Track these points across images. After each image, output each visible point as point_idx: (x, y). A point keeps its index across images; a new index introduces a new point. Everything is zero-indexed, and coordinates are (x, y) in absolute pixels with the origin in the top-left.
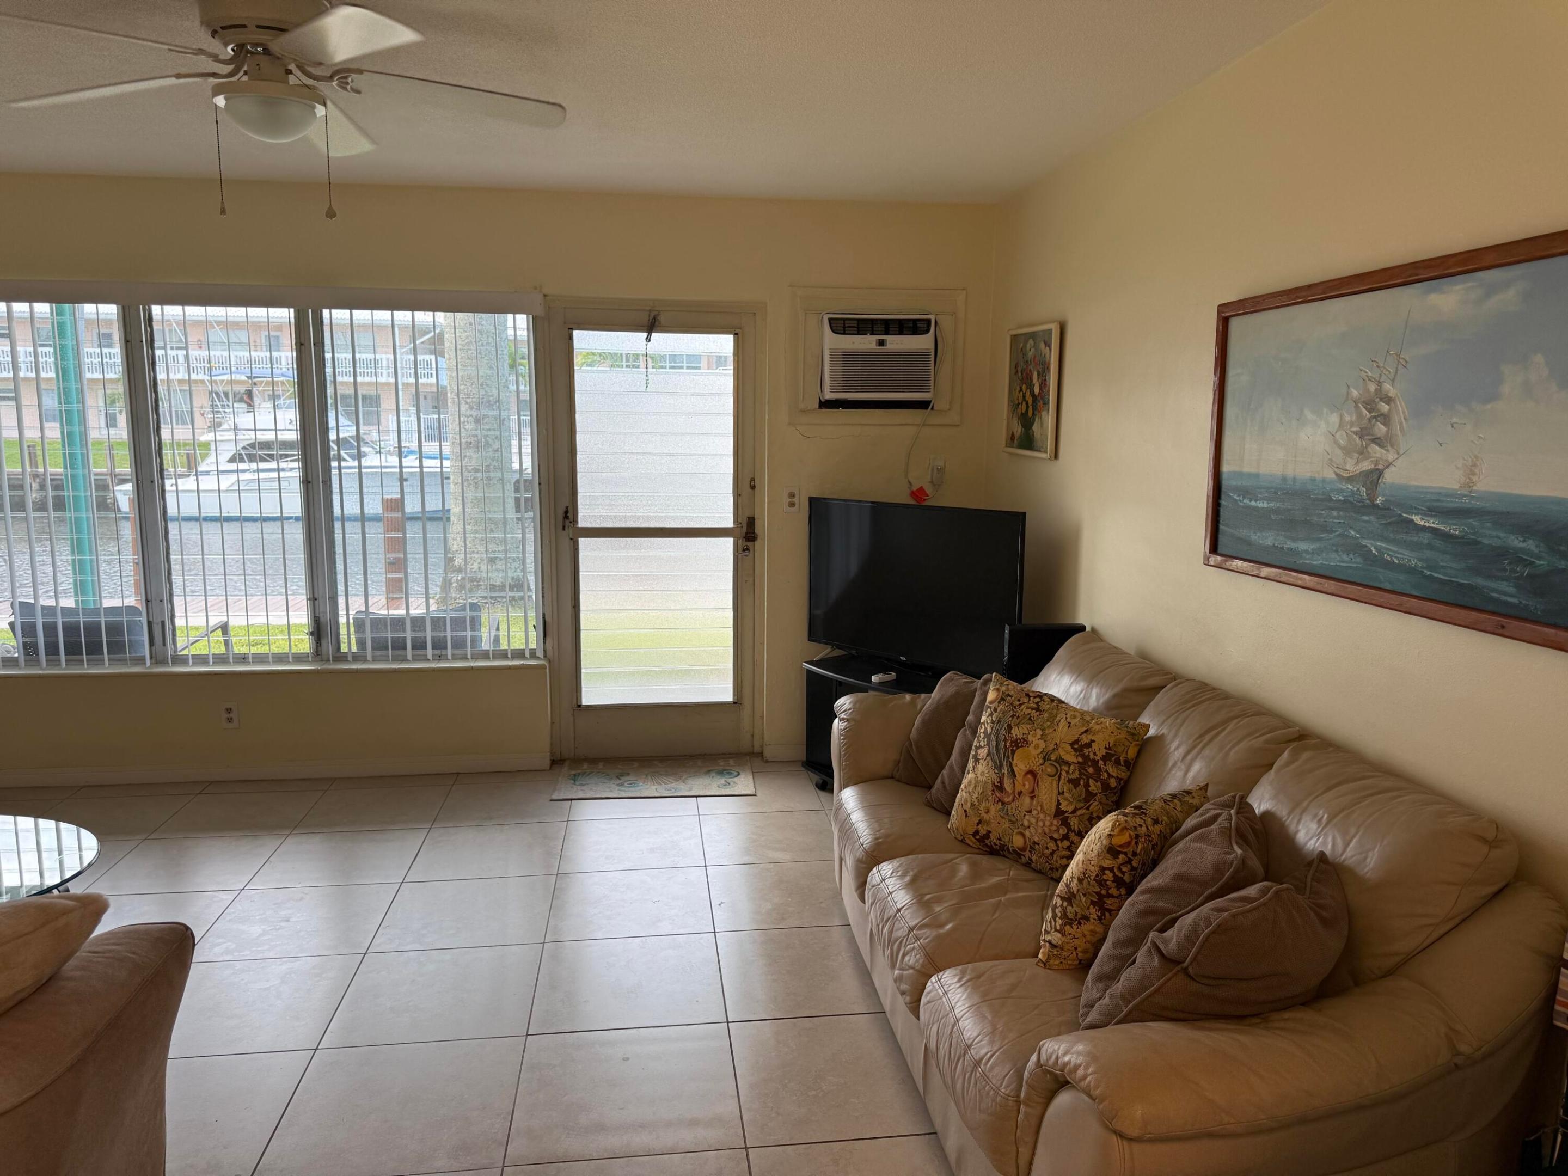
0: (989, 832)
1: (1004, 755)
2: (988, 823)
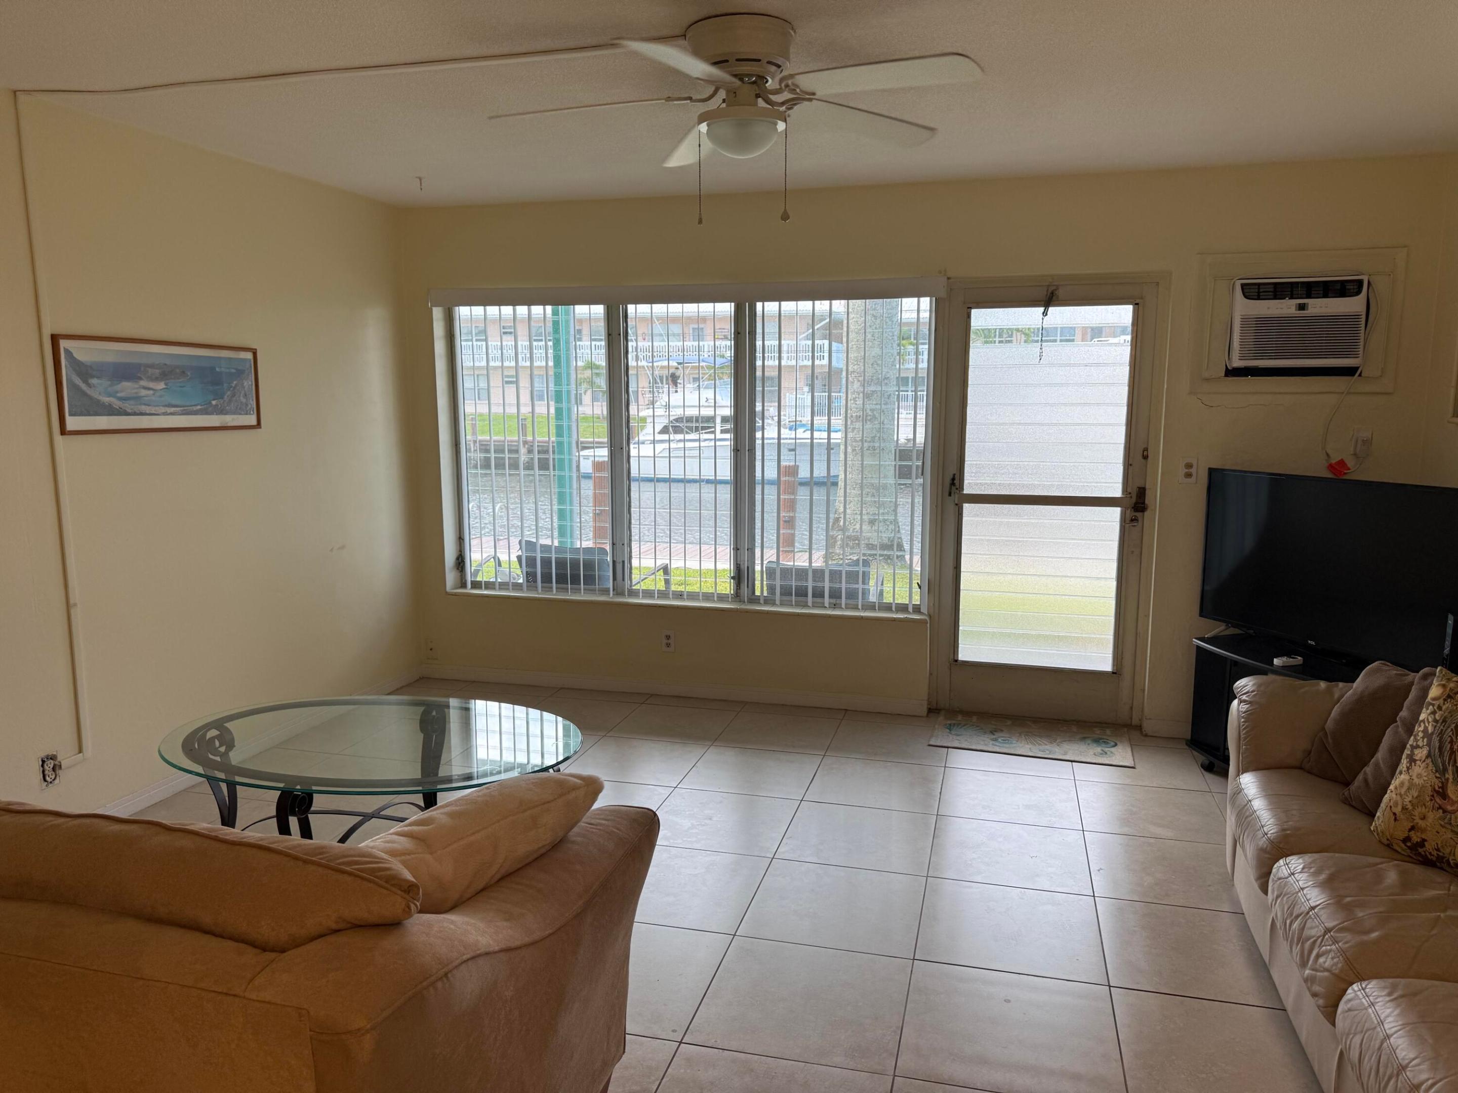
0: (1424, 840)
1: (1450, 760)
2: (1423, 831)
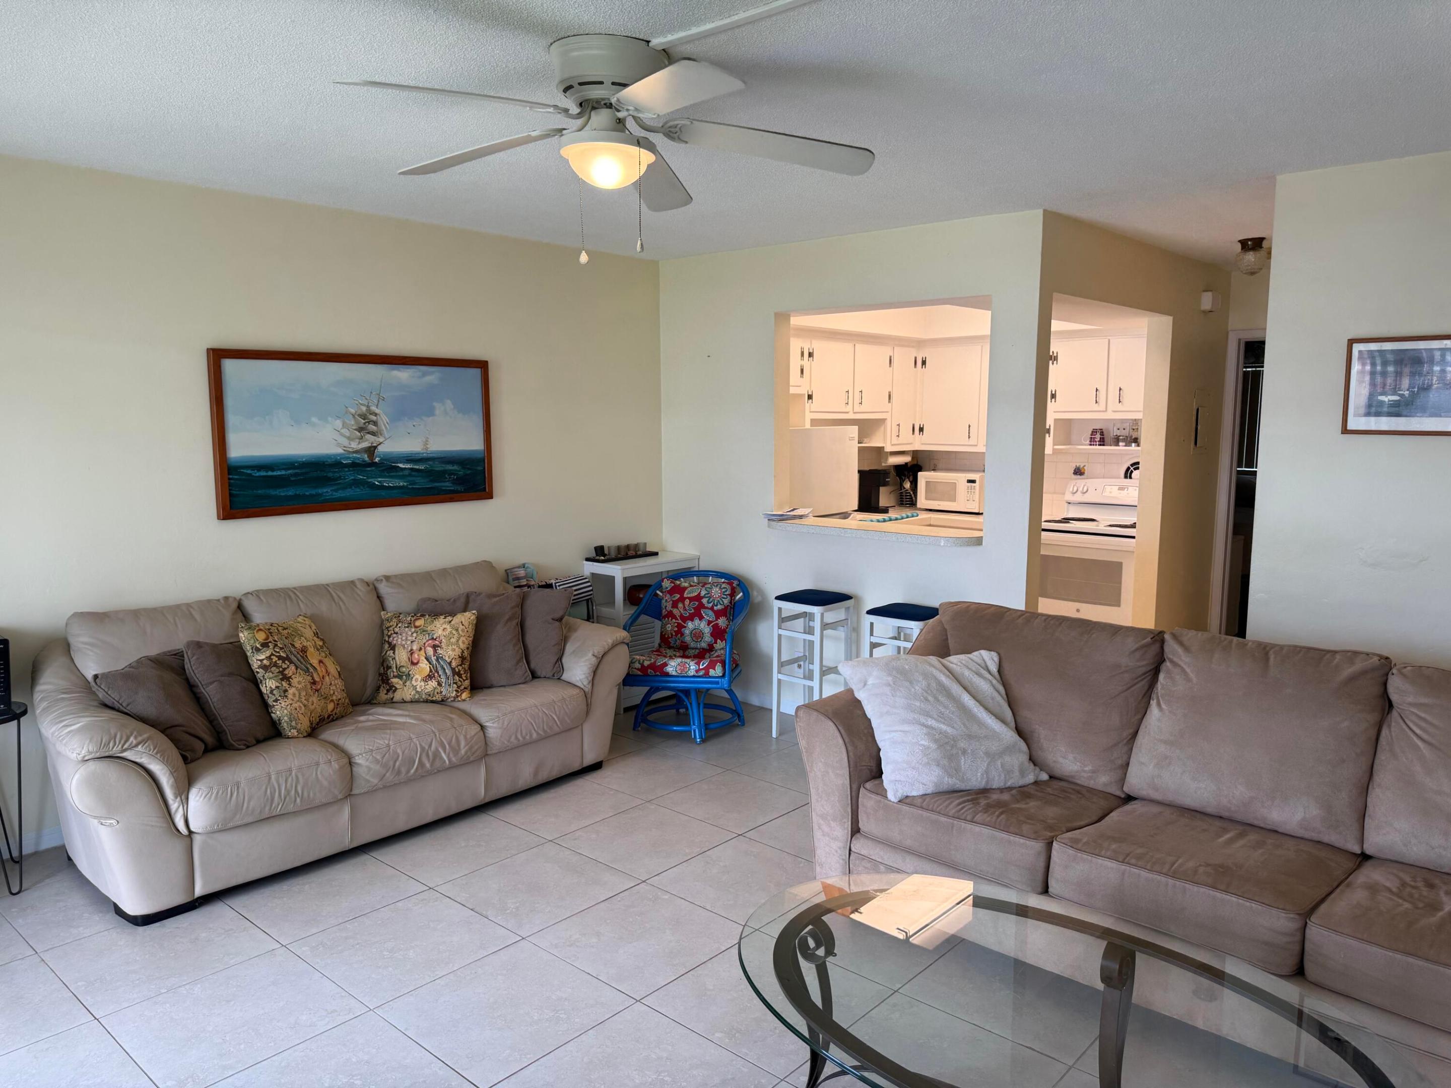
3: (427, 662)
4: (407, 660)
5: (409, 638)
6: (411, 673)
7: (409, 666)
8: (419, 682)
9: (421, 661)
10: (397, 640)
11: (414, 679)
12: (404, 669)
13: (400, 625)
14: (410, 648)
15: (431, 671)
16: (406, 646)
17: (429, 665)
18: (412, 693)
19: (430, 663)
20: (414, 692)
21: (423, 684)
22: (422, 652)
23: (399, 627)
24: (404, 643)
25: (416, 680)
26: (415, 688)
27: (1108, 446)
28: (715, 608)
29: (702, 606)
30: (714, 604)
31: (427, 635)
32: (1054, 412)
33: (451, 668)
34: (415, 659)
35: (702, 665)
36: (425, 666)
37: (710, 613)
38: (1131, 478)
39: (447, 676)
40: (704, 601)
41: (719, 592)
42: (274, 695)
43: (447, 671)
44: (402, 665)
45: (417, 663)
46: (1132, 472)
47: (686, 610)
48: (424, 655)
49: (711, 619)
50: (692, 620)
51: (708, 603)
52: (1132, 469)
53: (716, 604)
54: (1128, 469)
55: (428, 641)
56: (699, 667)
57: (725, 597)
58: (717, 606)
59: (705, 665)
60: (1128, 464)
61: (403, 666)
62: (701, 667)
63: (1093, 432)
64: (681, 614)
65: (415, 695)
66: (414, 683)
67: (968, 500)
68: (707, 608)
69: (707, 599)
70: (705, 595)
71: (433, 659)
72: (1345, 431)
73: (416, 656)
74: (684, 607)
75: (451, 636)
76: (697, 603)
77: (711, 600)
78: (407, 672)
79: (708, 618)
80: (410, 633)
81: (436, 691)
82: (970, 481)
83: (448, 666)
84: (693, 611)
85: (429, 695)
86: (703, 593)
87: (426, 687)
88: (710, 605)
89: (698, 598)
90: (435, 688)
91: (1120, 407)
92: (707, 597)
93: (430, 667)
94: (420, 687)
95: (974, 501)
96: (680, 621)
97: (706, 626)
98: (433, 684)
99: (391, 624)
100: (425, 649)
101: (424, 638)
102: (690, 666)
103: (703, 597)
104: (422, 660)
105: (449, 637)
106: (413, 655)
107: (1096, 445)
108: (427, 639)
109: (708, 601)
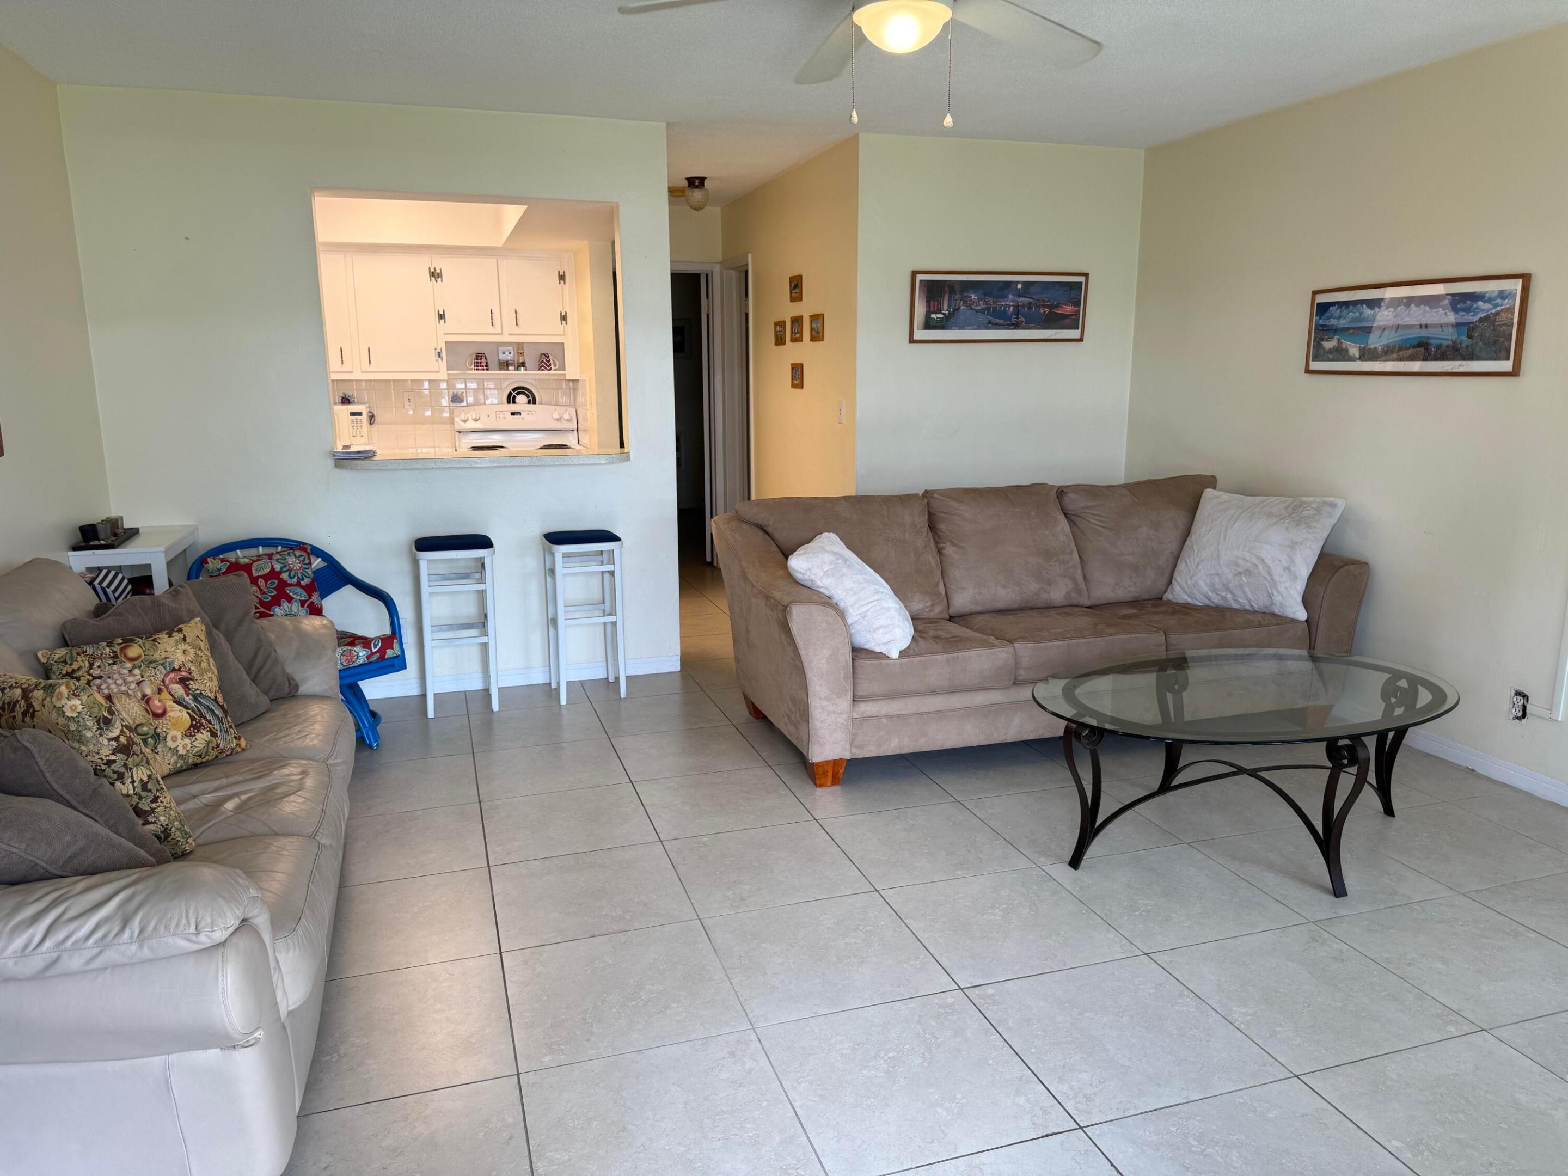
3: (180, 708)
4: (145, 713)
5: (130, 679)
6: (159, 730)
7: (152, 722)
8: (179, 741)
9: (168, 709)
10: (108, 688)
11: (169, 738)
12: (145, 729)
13: (97, 664)
14: (139, 695)
15: (192, 718)
16: (130, 692)
17: (185, 711)
18: (172, 761)
19: (186, 707)
20: (175, 757)
21: (187, 741)
22: (165, 694)
23: (99, 667)
24: (123, 688)
25: (174, 739)
26: (175, 751)
27: (492, 370)
28: (303, 583)
29: (283, 585)
30: (298, 578)
31: (161, 668)
32: (445, 334)
33: (220, 705)
34: (158, 708)
35: (375, 647)
36: (179, 715)
37: (299, 590)
38: (514, 402)
39: (218, 718)
40: (285, 576)
41: (298, 561)
42: (150, 791)
43: (216, 712)
44: (138, 723)
45: (164, 713)
46: (514, 397)
47: (264, 593)
48: (171, 698)
49: (303, 599)
50: (279, 605)
51: (291, 578)
52: (514, 393)
53: (301, 578)
54: (510, 394)
55: (166, 675)
56: (371, 650)
57: (306, 566)
58: (303, 580)
59: (378, 647)
60: (509, 390)
61: (141, 724)
62: (374, 650)
63: (477, 356)
64: (261, 600)
65: (176, 763)
66: (170, 744)
67: (354, 436)
68: (292, 585)
69: (287, 574)
70: (281, 568)
71: (189, 699)
72: (912, 341)
73: (156, 702)
74: (261, 590)
75: (199, 659)
76: (276, 581)
77: (292, 574)
78: (152, 732)
79: (299, 598)
80: (126, 672)
81: (211, 746)
82: (353, 414)
83: (216, 705)
84: (275, 593)
85: (200, 756)
86: (278, 567)
87: (194, 744)
88: (295, 580)
89: (273, 574)
90: (208, 742)
91: (516, 330)
92: (286, 571)
93: (188, 713)
94: (184, 748)
95: (362, 436)
96: (262, 610)
97: (300, 608)
98: (203, 737)
99: (75, 666)
100: (167, 688)
101: (158, 673)
102: (358, 653)
103: (280, 573)
104: (170, 706)
105: (197, 661)
106: (151, 703)
107: (483, 370)
108: (164, 672)
109: (289, 575)
